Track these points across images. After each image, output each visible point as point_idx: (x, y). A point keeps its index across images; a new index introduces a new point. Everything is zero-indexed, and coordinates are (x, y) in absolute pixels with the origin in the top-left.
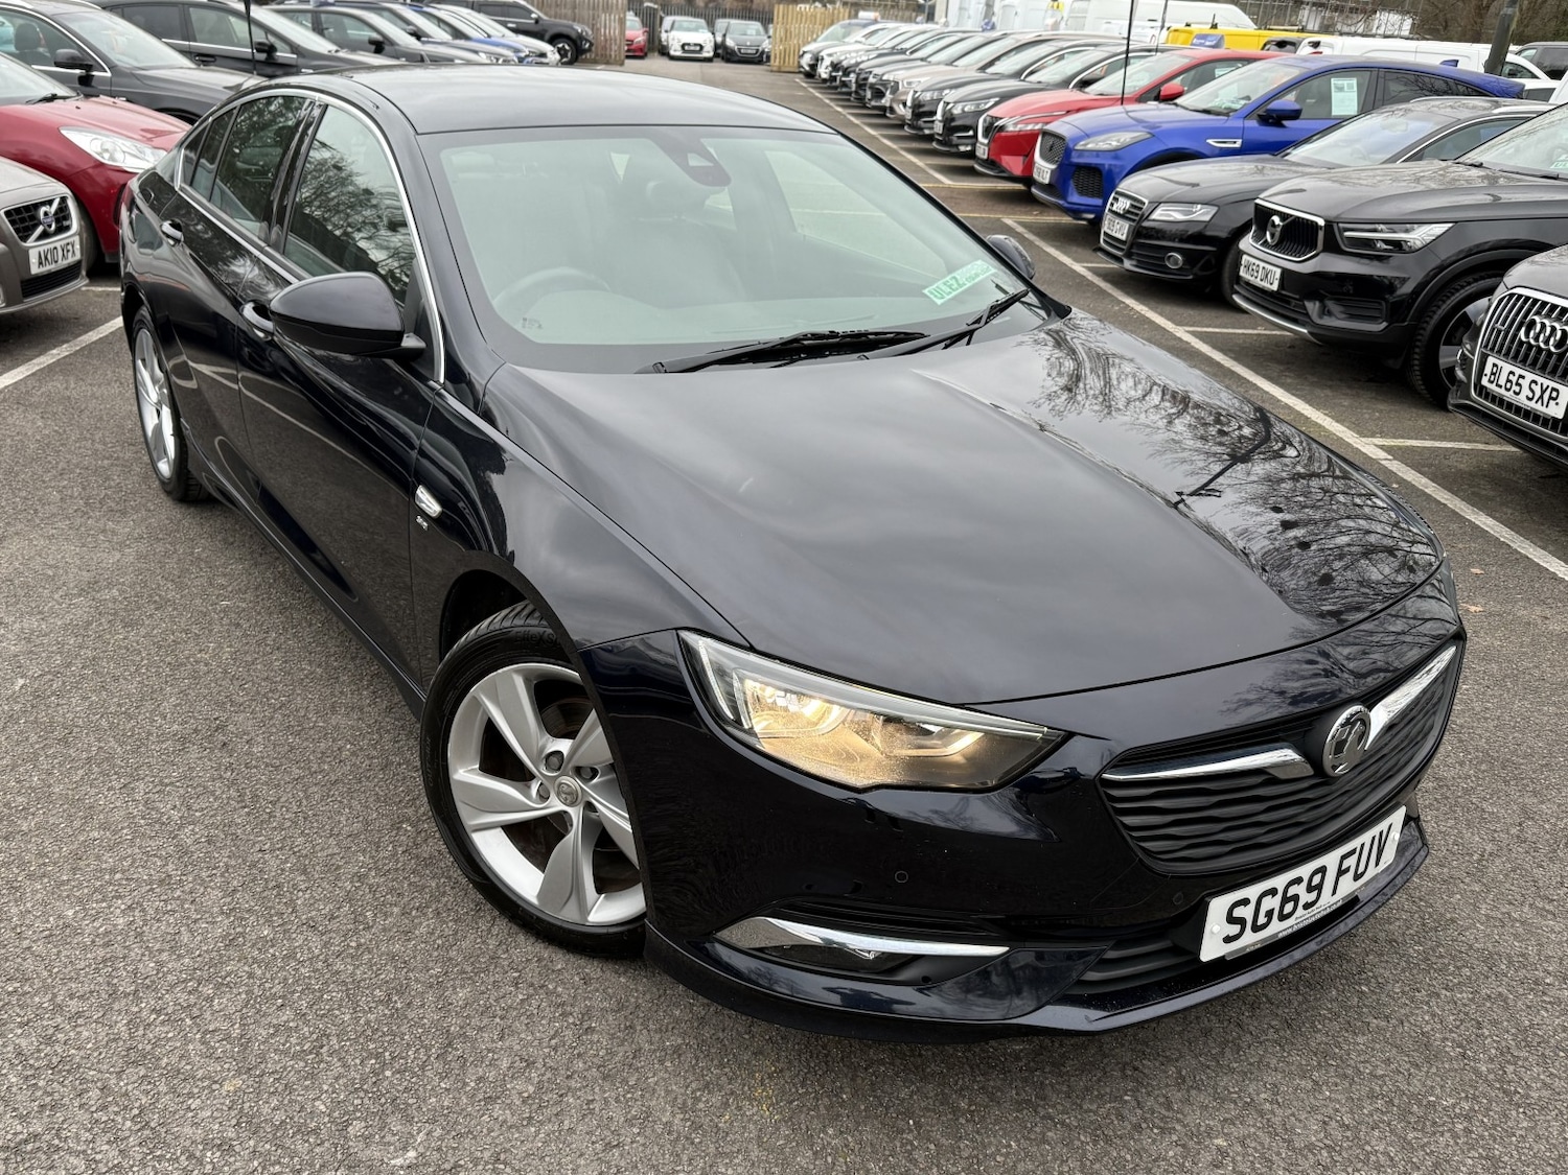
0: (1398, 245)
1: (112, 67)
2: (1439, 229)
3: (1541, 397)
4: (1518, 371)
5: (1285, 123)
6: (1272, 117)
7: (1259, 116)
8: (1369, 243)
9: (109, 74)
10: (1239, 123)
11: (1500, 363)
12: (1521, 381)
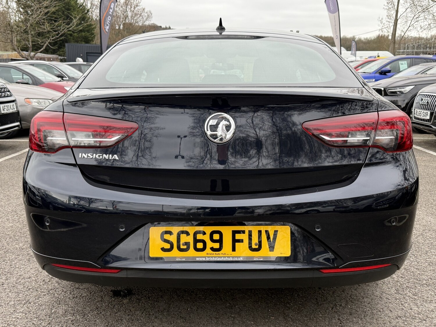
0: (402, 93)
1: (69, 77)
2: (412, 87)
3: (425, 115)
4: (420, 111)
5: (387, 74)
6: (383, 73)
7: (379, 73)
8: (395, 92)
9: (68, 79)
10: (374, 75)
11: (417, 110)
12: (421, 113)
